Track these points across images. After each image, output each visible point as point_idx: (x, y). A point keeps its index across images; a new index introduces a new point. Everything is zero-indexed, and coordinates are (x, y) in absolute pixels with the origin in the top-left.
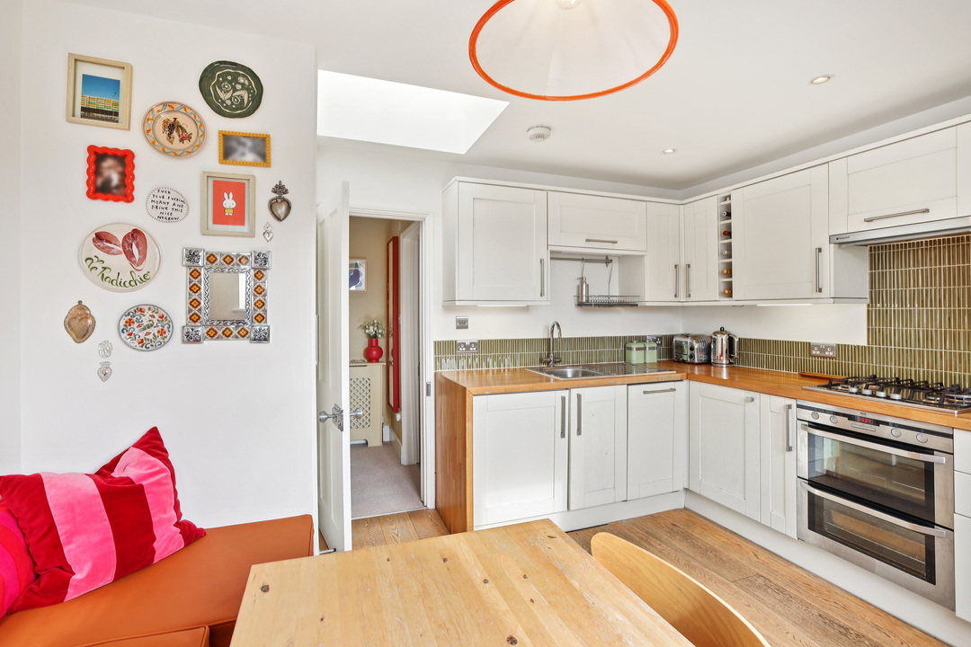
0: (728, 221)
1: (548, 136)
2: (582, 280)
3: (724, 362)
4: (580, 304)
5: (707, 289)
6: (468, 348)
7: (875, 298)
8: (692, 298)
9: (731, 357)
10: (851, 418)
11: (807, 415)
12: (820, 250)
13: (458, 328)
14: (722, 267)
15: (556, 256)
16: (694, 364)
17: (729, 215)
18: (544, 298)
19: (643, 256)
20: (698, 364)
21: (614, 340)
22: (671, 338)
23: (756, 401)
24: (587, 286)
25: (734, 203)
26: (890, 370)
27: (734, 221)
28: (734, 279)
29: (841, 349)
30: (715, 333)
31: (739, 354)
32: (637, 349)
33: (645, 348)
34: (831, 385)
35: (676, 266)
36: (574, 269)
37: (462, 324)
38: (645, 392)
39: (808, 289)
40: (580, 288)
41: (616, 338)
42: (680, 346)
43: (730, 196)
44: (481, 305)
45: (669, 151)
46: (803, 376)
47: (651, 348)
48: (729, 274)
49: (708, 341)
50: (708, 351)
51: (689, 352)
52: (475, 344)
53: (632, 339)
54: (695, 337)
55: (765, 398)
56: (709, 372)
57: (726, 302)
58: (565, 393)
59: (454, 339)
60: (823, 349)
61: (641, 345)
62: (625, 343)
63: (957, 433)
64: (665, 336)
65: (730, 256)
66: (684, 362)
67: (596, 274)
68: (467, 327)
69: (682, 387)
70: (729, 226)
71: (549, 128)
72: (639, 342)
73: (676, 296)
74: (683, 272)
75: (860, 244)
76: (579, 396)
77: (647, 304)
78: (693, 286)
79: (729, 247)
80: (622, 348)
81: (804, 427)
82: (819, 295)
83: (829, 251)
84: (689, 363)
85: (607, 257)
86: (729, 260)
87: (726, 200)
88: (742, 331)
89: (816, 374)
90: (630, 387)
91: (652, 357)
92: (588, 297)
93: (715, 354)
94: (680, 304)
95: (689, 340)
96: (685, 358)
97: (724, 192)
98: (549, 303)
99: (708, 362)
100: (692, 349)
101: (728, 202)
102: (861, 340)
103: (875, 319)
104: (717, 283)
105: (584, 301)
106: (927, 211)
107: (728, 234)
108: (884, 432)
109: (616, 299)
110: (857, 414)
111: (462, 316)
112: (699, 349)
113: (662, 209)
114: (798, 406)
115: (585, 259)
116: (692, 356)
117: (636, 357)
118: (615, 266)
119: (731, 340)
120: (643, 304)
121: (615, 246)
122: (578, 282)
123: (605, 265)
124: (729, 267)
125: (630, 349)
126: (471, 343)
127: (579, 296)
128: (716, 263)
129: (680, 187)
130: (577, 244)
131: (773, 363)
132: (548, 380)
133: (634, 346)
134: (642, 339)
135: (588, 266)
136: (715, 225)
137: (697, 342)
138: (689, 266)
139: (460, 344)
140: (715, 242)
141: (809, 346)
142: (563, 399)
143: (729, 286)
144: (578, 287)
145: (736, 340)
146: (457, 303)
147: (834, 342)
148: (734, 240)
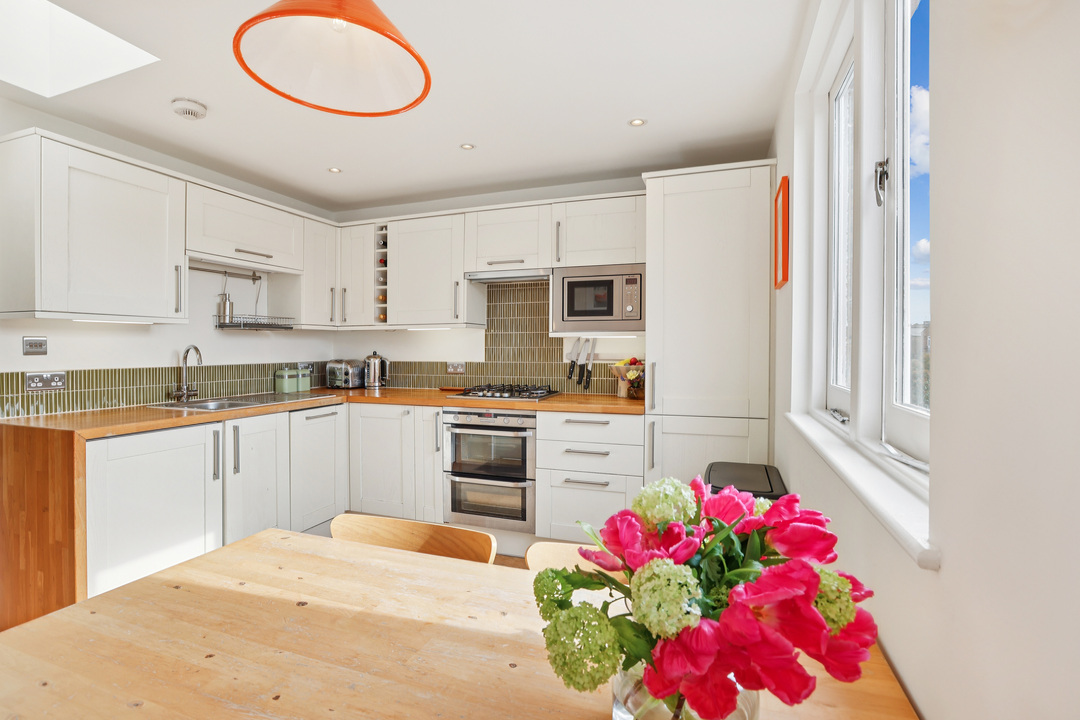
0: (384, 250)
1: (203, 116)
2: (224, 297)
3: (377, 384)
4: (222, 326)
5: (363, 314)
6: (47, 382)
7: (490, 325)
8: (348, 323)
9: (383, 379)
10: (480, 415)
11: (451, 419)
12: (457, 284)
13: (26, 353)
14: (377, 294)
15: (198, 266)
16: (348, 389)
17: (385, 245)
18: (179, 314)
19: (299, 275)
20: (352, 389)
21: (262, 368)
22: (323, 365)
23: (411, 414)
24: (232, 304)
25: (390, 233)
26: (498, 379)
27: (389, 250)
28: (389, 305)
29: (469, 365)
30: (369, 358)
31: (391, 377)
32: (290, 377)
33: (297, 376)
34: (466, 392)
35: (332, 290)
36: (215, 283)
37: (36, 348)
38: (307, 418)
39: (448, 316)
40: (221, 307)
41: (264, 365)
42: (333, 372)
43: (386, 227)
44: (78, 319)
45: (335, 170)
46: (442, 390)
47: (304, 376)
48: (385, 301)
49: (361, 366)
50: (362, 375)
51: (344, 378)
52: (61, 377)
53: (281, 367)
54: (349, 362)
55: (418, 409)
56: (363, 394)
57: (382, 326)
58: (218, 427)
59: (20, 370)
60: (455, 368)
61: (294, 372)
62: (275, 372)
63: (538, 414)
64: (317, 363)
65: (385, 283)
66: (338, 388)
67: (240, 291)
68: (45, 353)
69: (342, 409)
70: (385, 255)
71: (205, 107)
72: (290, 369)
73: (331, 320)
74: (338, 296)
75: (481, 282)
76: (236, 429)
77: (303, 327)
78: (349, 310)
79: (384, 275)
80: (271, 377)
81: (448, 429)
82: (456, 321)
83: (464, 284)
84: (344, 389)
85: (254, 273)
86: (384, 287)
87: (382, 229)
88: (393, 355)
89: (451, 387)
90: (292, 414)
91: (305, 384)
92: (231, 317)
93: (369, 377)
94: (335, 329)
95: (343, 366)
96: (338, 383)
97: (381, 221)
98: (186, 322)
99: (362, 387)
100: (347, 374)
101: (384, 232)
102: (480, 358)
103: (491, 341)
104: (373, 308)
105: (227, 321)
106: (522, 261)
107: (384, 262)
108: (499, 422)
109: (265, 321)
110: (484, 411)
111: (35, 336)
112: (353, 373)
113: (319, 228)
114: (444, 412)
115: (228, 272)
116: (346, 381)
117: (287, 385)
118: (264, 283)
119: (383, 364)
120: (299, 327)
121: (269, 261)
122: (218, 300)
123: (251, 281)
124: (384, 294)
125: (282, 377)
126: (53, 376)
127: (220, 315)
128: (372, 289)
129: (335, 208)
130: (224, 253)
131: (419, 383)
132: (179, 414)
133: (286, 373)
134: (294, 366)
135: (230, 280)
136: (372, 253)
137: (352, 367)
138: (345, 290)
139: (32, 378)
140: (372, 270)
141: (445, 365)
142: (216, 434)
143: (384, 312)
144: (219, 305)
145: (388, 363)
146: (38, 315)
147: (463, 360)
148: (389, 268)
